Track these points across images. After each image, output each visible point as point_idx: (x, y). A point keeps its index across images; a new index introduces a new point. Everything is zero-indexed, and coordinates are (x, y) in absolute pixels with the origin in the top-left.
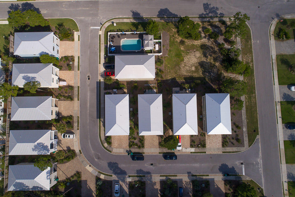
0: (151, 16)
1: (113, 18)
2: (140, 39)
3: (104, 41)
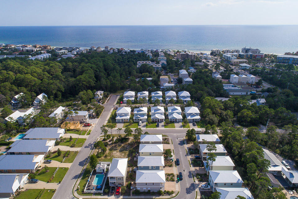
0: (81, 170)
1: (72, 190)
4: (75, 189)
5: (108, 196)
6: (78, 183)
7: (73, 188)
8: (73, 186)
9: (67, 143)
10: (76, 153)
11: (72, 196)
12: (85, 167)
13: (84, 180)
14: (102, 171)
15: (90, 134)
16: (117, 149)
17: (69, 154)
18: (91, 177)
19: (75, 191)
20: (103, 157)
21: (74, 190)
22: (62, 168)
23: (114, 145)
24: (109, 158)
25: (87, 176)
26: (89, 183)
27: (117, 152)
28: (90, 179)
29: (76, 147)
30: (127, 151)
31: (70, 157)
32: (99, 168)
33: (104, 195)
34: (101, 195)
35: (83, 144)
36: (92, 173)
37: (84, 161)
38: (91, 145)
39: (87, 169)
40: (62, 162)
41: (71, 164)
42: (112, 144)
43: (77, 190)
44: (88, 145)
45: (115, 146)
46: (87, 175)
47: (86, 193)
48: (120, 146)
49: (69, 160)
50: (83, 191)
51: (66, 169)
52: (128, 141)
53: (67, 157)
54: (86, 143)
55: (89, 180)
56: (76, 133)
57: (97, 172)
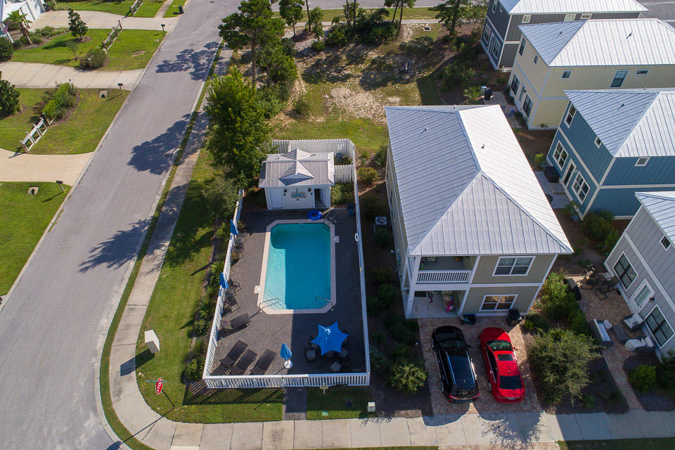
0: (157, 194)
1: (98, 365)
2: (269, 227)
3: (259, 424)
4: (125, 352)
5: (430, 416)
6: (142, 295)
7: (101, 341)
8: (106, 322)
9: (55, 49)
10: (115, 96)
11: (96, 423)
12: (180, 176)
13: (189, 266)
14: (309, 202)
15: (181, 11)
16: (348, 76)
17: (67, 105)
18: (238, 247)
19: (125, 370)
20: (282, 116)
21: (114, 368)
22: (23, 187)
23: (323, 56)
24: (320, 120)
25: (205, 241)
26: (230, 300)
27: (353, 88)
28: (234, 262)
29: (110, 70)
30: (408, 82)
31: (75, 120)
32: (287, 181)
33: (387, 410)
34: (365, 414)
35: (149, 56)
36: (242, 218)
37: (167, 139)
38: (195, 57)
39: (192, 187)
40: (20, 150)
41: (84, 160)
42: (314, 49)
43: (144, 357)
44: (173, 59)
45: (333, 61)
46: (201, 232)
47: (220, 397)
48: (355, 59)
49: (72, 139)
50: (191, 377)
51: (51, 194)
52: (398, 35)
53: (59, 118)
54: (168, 52)
55: (226, 273)
56: (106, 8)
57: (270, 207)
